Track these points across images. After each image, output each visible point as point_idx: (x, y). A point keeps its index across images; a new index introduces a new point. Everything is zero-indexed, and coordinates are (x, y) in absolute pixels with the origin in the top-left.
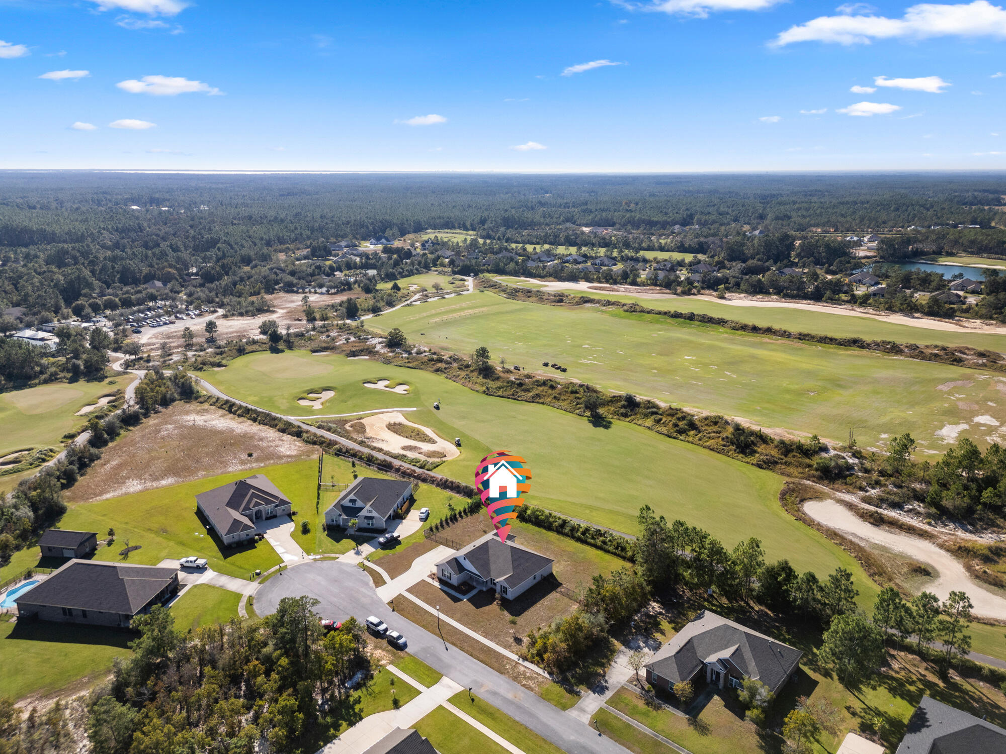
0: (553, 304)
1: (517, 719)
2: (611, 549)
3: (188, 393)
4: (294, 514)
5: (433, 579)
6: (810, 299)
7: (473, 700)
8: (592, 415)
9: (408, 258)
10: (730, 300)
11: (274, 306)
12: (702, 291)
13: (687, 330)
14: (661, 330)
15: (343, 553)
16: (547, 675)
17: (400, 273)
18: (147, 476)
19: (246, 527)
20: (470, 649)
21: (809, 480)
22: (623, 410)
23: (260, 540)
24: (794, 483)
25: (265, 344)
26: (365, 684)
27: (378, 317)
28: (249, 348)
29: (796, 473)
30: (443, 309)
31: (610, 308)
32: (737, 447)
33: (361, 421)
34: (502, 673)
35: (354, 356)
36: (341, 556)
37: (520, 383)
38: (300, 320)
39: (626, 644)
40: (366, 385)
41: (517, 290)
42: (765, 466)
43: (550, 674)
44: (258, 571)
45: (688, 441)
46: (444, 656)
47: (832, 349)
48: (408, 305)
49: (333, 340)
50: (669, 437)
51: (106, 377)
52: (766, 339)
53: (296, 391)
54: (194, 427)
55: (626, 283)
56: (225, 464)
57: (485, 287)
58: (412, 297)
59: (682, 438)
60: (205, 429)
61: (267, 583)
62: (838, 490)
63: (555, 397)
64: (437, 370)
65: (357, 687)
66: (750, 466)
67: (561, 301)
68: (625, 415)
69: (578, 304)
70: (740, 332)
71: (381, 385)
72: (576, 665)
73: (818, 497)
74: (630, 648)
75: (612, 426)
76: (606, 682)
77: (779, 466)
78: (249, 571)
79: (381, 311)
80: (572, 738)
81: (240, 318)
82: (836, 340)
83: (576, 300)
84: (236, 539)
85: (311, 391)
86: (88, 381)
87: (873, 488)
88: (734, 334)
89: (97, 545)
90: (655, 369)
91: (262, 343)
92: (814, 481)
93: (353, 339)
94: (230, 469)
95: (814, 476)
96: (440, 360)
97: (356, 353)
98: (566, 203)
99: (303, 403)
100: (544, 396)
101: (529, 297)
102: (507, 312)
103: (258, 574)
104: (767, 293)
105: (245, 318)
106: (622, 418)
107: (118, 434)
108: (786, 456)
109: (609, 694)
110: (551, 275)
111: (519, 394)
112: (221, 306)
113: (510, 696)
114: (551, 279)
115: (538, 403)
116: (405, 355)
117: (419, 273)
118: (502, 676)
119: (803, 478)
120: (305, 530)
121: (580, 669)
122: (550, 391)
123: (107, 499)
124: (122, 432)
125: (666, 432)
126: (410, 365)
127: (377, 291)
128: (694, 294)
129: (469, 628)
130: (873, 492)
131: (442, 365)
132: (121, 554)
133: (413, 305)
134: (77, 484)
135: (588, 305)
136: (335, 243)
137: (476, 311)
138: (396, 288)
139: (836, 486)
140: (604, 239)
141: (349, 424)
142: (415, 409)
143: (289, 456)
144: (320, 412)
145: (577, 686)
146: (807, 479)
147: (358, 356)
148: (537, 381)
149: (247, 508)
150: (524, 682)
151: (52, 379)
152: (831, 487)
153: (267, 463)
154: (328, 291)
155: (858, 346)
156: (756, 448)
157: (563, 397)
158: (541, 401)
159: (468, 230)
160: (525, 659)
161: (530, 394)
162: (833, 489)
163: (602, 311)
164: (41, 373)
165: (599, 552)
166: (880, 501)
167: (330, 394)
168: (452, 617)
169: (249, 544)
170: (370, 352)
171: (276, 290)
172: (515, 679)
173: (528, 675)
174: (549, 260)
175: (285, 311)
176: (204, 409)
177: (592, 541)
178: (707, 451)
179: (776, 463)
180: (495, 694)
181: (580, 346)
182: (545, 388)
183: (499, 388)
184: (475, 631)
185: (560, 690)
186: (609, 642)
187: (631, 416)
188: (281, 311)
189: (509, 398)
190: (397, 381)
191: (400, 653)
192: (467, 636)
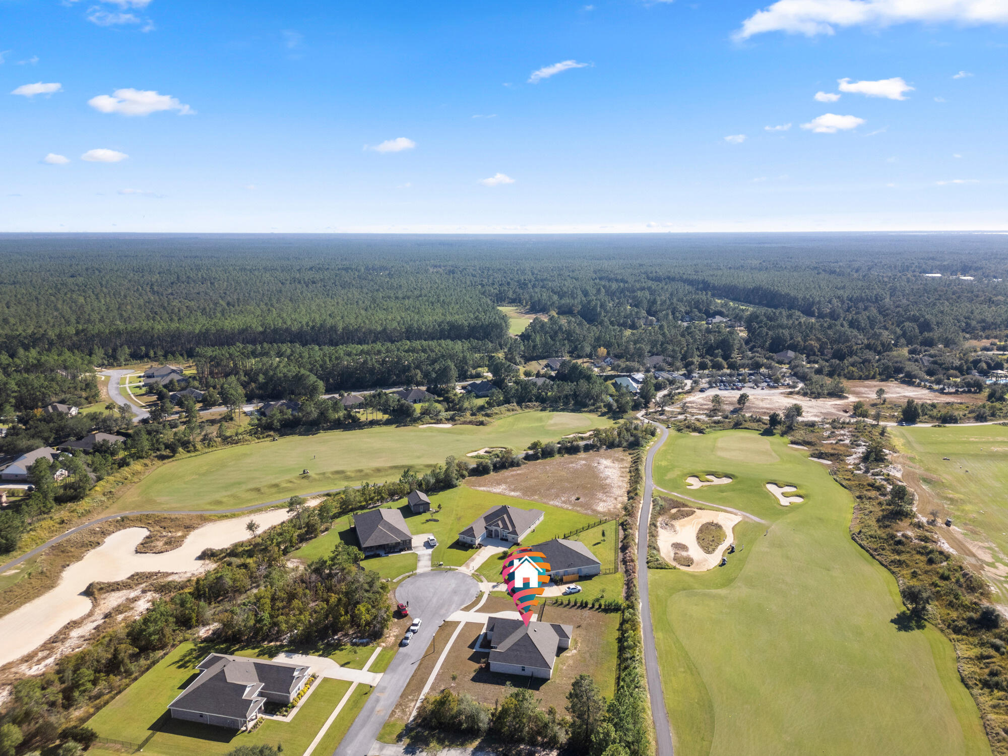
1: (357, 719)
3: (635, 445)
4: (518, 545)
7: (366, 694)
8: (913, 610)
11: (852, 393)
15: (489, 581)
16: (411, 718)
18: (513, 486)
19: (476, 536)
20: (418, 674)
22: (961, 623)
23: (476, 548)
25: (766, 424)
26: (358, 646)
27: (934, 428)
28: (746, 424)
33: (698, 511)
34: (401, 697)
35: (819, 457)
36: (485, 583)
37: (902, 541)
38: (846, 412)
40: (769, 486)
43: (414, 720)
44: (442, 563)
45: (976, 699)
46: (405, 666)
49: (829, 437)
50: (963, 680)
51: (621, 418)
54: (592, 470)
56: (557, 497)
59: (976, 691)
60: (594, 472)
61: (434, 572)
63: (915, 573)
64: (859, 497)
65: (354, 644)
68: (957, 630)
71: (779, 491)
72: (433, 729)
75: (918, 632)
78: (442, 561)
79: (954, 423)
81: (799, 397)
85: (715, 474)
86: (609, 418)
89: (425, 512)
93: (846, 441)
94: (550, 503)
96: (879, 488)
97: (825, 456)
99: (691, 480)
100: (907, 566)
103: (440, 565)
106: (950, 631)
107: (552, 457)
111: (883, 552)
112: (808, 382)
113: (378, 708)
116: (860, 472)
118: (398, 698)
120: (504, 557)
121: (428, 734)
122: (921, 564)
123: (477, 490)
125: (968, 673)
127: (1001, 399)
131: (873, 493)
132: (426, 520)
141: (679, 509)
142: (761, 521)
143: (594, 511)
144: (687, 492)
145: (408, 738)
148: (926, 547)
149: (492, 525)
150: (397, 710)
151: (594, 411)
153: (575, 508)
154: (943, 389)
157: (923, 576)
160: (423, 702)
161: (896, 557)
167: (726, 481)
168: (450, 651)
169: (467, 547)
170: (838, 458)
172: (399, 705)
173: (407, 709)
175: (855, 400)
176: (622, 459)
178: (977, 722)
180: (377, 701)
182: (922, 558)
183: (871, 536)
184: (441, 667)
185: (399, 730)
186: (475, 739)
187: (964, 634)
188: (852, 399)
189: (867, 551)
190: (801, 492)
191: (397, 647)
192: (433, 667)
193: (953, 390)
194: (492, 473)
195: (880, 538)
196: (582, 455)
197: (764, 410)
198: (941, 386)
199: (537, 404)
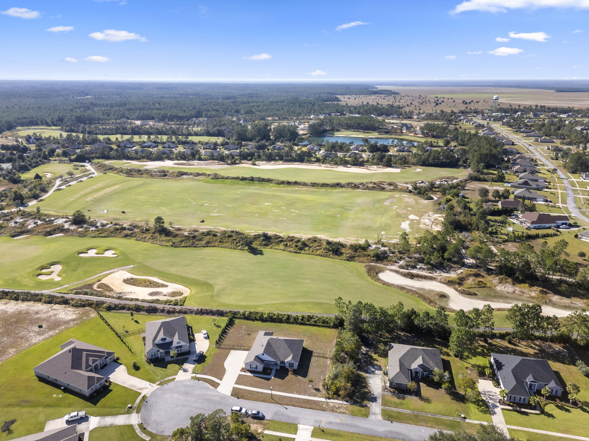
0: (162, 178)
1: (351, 431)
2: (320, 324)
4: (118, 359)
5: (245, 372)
6: (298, 162)
7: (323, 431)
8: (249, 249)
10: (259, 165)
12: (242, 161)
13: (253, 187)
14: (240, 189)
15: (176, 374)
16: (346, 403)
17: (29, 164)
19: (97, 379)
22: (264, 242)
23: (110, 384)
24: (368, 266)
27: (43, 202)
29: (366, 260)
30: (88, 190)
31: (202, 178)
32: (333, 252)
33: (101, 282)
34: (324, 411)
35: (51, 235)
36: (176, 376)
39: (367, 372)
40: (80, 255)
41: (130, 170)
42: (350, 260)
43: (347, 401)
44: (129, 406)
46: (288, 413)
47: (329, 190)
48: (56, 190)
49: (23, 225)
50: (296, 253)
52: (296, 188)
53: (30, 270)
56: (25, 338)
57: (105, 170)
58: (55, 183)
59: (303, 252)
61: (143, 410)
64: (126, 236)
66: (343, 261)
67: (165, 175)
69: (178, 176)
70: (282, 185)
71: (92, 253)
73: (382, 270)
74: (369, 373)
75: (263, 252)
76: (373, 394)
77: (356, 258)
78: (122, 407)
79: (40, 197)
80: (382, 429)
82: (329, 184)
83: (175, 174)
84: (94, 389)
85: (43, 268)
87: (400, 261)
88: (279, 187)
90: (256, 213)
92: (375, 263)
93: (39, 222)
94: (34, 341)
95: (374, 260)
96: (124, 229)
97: (52, 233)
99: (43, 278)
100: (213, 242)
101: (142, 174)
102: (136, 187)
103: (130, 408)
104: (275, 160)
106: (265, 247)
108: (356, 252)
109: (379, 401)
111: (196, 243)
113: (338, 421)
116: (93, 229)
117: (44, 163)
118: (326, 412)
119: (370, 262)
120: (136, 367)
121: (358, 393)
122: (215, 238)
125: (293, 251)
126: (103, 235)
127: (23, 181)
128: (238, 164)
129: (288, 393)
130: (402, 262)
131: (127, 232)
132: (3, 431)
133: (61, 189)
135: (185, 177)
137: (113, 188)
139: (385, 263)
141: (95, 286)
142: (132, 266)
143: (72, 320)
145: (363, 402)
146: (372, 262)
147: (53, 234)
148: (203, 233)
149: (88, 366)
150: (339, 411)
152: (383, 264)
153: (59, 329)
155: (340, 187)
156: (341, 251)
157: (225, 241)
158: (212, 245)
159: (50, 126)
160: (329, 398)
161: (204, 242)
162: (385, 265)
163: (198, 180)
165: (316, 328)
166: (407, 267)
167: (58, 267)
170: (61, 230)
172: (333, 411)
173: (337, 406)
174: (132, 146)
177: (308, 323)
178: (319, 257)
179: (354, 257)
180: (330, 423)
181: (203, 205)
182: (211, 237)
183: (181, 242)
184: (292, 393)
185: (357, 407)
186: (360, 374)
187: (269, 245)
189: (191, 247)
190: (102, 248)
191: (264, 422)
192: (291, 398)
195: (185, 240)
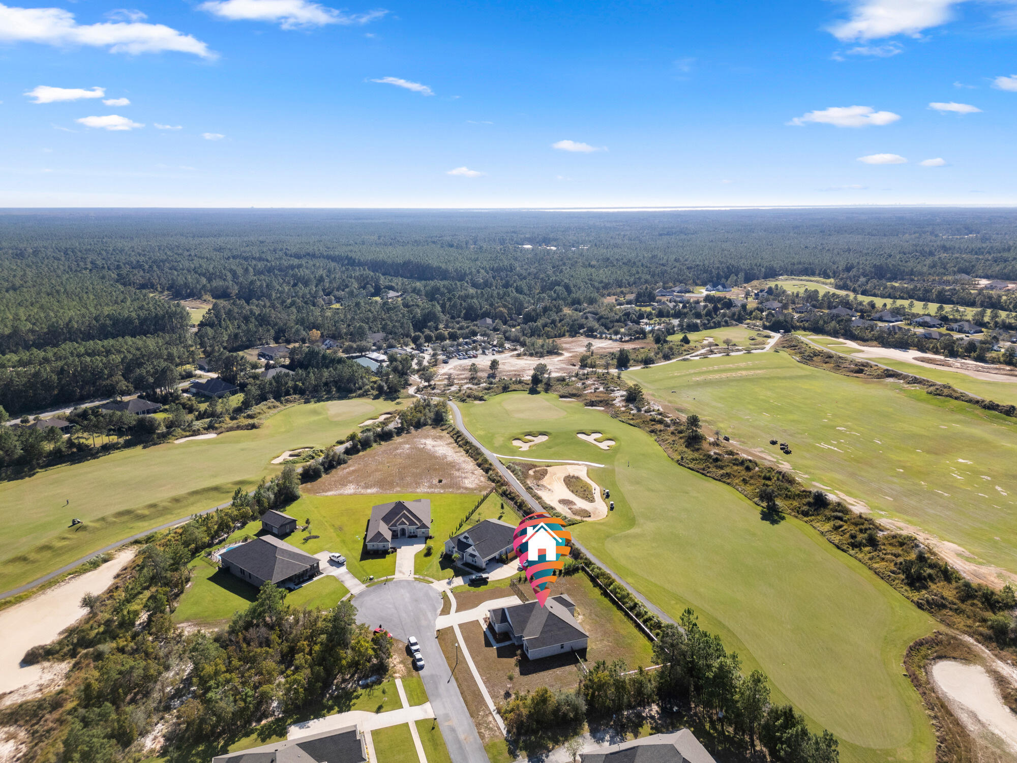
0: (848, 374)
1: (452, 756)
3: (439, 420)
4: (431, 538)
5: (486, 621)
7: (433, 728)
8: (768, 507)
9: (728, 308)
11: (563, 350)
13: (995, 426)
14: (958, 422)
15: (439, 580)
16: (505, 732)
17: (704, 324)
18: (362, 484)
19: (385, 540)
20: (465, 689)
21: (972, 637)
22: (805, 508)
23: (393, 552)
24: (947, 635)
25: (528, 384)
26: (372, 686)
27: (645, 369)
28: (513, 387)
29: (961, 626)
30: (716, 368)
31: (917, 387)
32: (907, 578)
33: (548, 468)
34: (472, 716)
35: (592, 406)
36: (436, 582)
37: (717, 458)
38: (575, 365)
39: (594, 732)
40: (580, 436)
41: (816, 354)
42: (926, 606)
43: (509, 732)
44: (371, 577)
45: (856, 558)
46: (443, 686)
48: (684, 360)
49: (585, 388)
50: (838, 547)
51: (399, 398)
53: (516, 431)
54: (423, 451)
55: (969, 357)
56: (418, 484)
57: (784, 347)
58: (697, 350)
59: (852, 552)
60: (427, 453)
61: (372, 588)
62: (1001, 659)
63: (744, 480)
64: (652, 431)
65: (365, 687)
67: (860, 371)
68: (805, 514)
69: (879, 377)
71: (591, 439)
72: (535, 732)
73: (967, 657)
74: (594, 737)
75: (782, 522)
76: (547, 756)
77: (944, 612)
78: (368, 575)
79: (653, 363)
81: (529, 358)
83: (879, 372)
84: (375, 548)
85: (529, 434)
86: (385, 400)
89: (296, 529)
90: (903, 467)
91: (526, 384)
92: (977, 640)
93: (601, 389)
94: (418, 490)
95: (981, 634)
96: (661, 422)
97: (595, 403)
98: (980, 249)
99: (516, 443)
100: (735, 476)
101: (826, 363)
102: (785, 378)
103: (371, 579)
105: (533, 358)
106: (800, 516)
107: (371, 446)
108: (963, 601)
110: (876, 340)
111: (710, 470)
112: (523, 344)
113: (462, 737)
114: (875, 343)
115: (724, 482)
116: (634, 412)
117: (727, 324)
118: (471, 720)
119: (965, 632)
120: (428, 553)
121: (536, 738)
122: (743, 473)
123: (327, 496)
124: (374, 445)
125: (837, 541)
126: (631, 422)
127: (666, 341)
129: (479, 671)
131: (659, 427)
132: (304, 539)
133: (691, 360)
134: (319, 480)
135: (890, 380)
136: (671, 288)
137: (751, 372)
138: (686, 341)
139: (1003, 653)
140: (990, 297)
141: (534, 470)
142: (603, 466)
143: (466, 488)
144: (523, 454)
145: (521, 750)
146: (970, 635)
147: (595, 406)
148: (736, 459)
149: (394, 525)
150: (482, 731)
151: (364, 395)
152: (996, 652)
153: (447, 490)
154: (621, 338)
156: (930, 583)
157: (752, 481)
158: (729, 481)
160: (499, 712)
161: (722, 472)
162: (996, 655)
163: (902, 390)
164: (360, 388)
167: (544, 438)
168: (473, 658)
169: (381, 554)
170: (607, 403)
171: (579, 333)
172: (478, 725)
173: (491, 726)
174: (893, 320)
175: (571, 355)
176: (440, 436)
177: (646, 629)
178: (870, 573)
179: (944, 606)
180: (453, 730)
181: (833, 427)
182: (740, 468)
183: (693, 460)
184: (480, 674)
185: (504, 747)
186: (580, 724)
187: (811, 516)
188: (567, 355)
189: (698, 472)
190: (609, 436)
191: (414, 673)
192: (472, 677)
193: (627, 338)
194: (324, 476)
195: (701, 460)
196: (397, 440)
197: (513, 373)
198: (619, 336)
199: (297, 396)
